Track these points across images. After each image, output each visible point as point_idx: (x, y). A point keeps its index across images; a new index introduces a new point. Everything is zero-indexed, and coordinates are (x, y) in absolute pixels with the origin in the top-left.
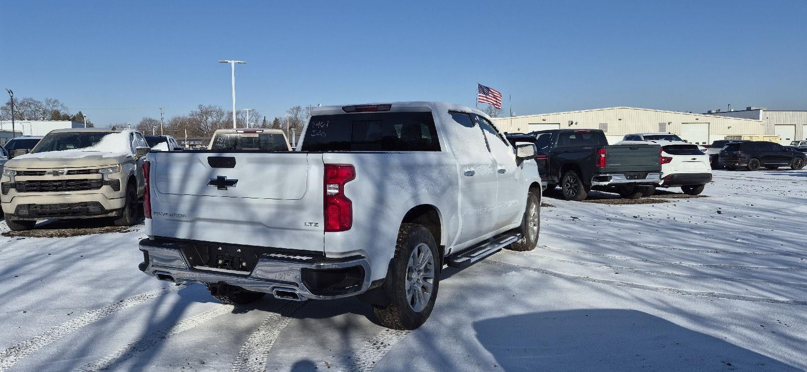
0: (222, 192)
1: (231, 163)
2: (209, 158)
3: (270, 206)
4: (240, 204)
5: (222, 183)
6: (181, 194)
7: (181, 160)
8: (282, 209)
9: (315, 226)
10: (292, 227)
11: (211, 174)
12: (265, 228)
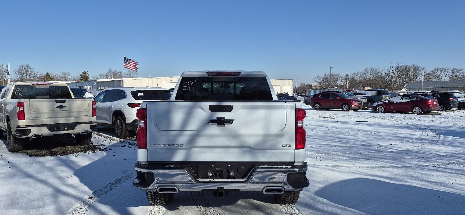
0: (220, 128)
1: (229, 109)
2: (210, 106)
3: (258, 135)
4: (235, 135)
5: (221, 122)
6: (182, 130)
7: (182, 107)
8: (266, 137)
9: (289, 146)
10: (274, 148)
11: (211, 116)
12: (251, 149)
